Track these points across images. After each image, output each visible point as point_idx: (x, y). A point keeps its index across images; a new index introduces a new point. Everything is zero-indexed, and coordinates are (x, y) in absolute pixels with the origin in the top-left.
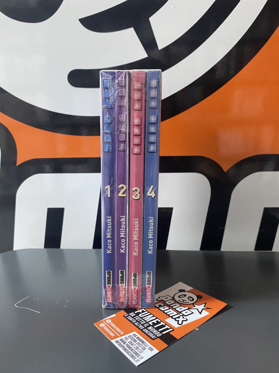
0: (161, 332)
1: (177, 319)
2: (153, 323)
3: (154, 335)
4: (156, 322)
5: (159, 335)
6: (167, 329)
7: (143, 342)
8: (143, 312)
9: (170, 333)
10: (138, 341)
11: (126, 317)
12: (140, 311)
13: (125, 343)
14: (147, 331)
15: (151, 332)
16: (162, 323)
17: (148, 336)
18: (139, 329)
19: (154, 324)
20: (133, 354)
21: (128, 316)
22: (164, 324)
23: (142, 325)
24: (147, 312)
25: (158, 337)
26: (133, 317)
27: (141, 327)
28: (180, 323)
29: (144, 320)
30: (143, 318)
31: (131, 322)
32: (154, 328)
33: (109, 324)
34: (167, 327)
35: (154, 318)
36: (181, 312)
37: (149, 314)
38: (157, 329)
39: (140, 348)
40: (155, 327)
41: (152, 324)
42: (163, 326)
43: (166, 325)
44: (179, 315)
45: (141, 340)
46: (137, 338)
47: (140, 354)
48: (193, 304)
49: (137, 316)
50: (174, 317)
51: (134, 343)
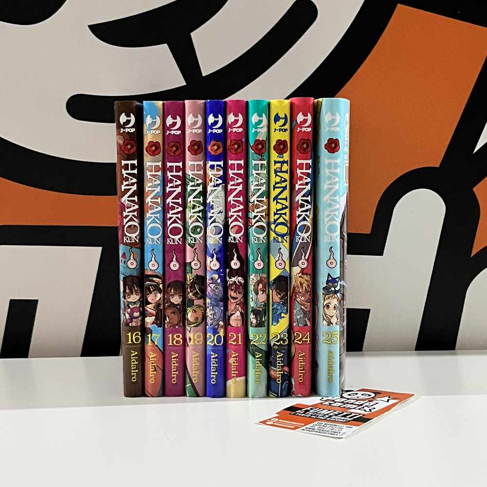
1: (362, 409)
6: (356, 416)
8: (312, 409)
14: (331, 419)
21: (296, 413)
25: (349, 421)
26: (302, 413)
27: (322, 418)
28: (368, 411)
30: (318, 413)
31: (305, 417)
32: (339, 416)
35: (332, 411)
36: (362, 405)
38: (342, 416)
41: (333, 415)
43: (351, 413)
44: (361, 407)
45: (331, 425)
46: (325, 424)
49: (309, 412)
50: (356, 408)
51: (324, 427)
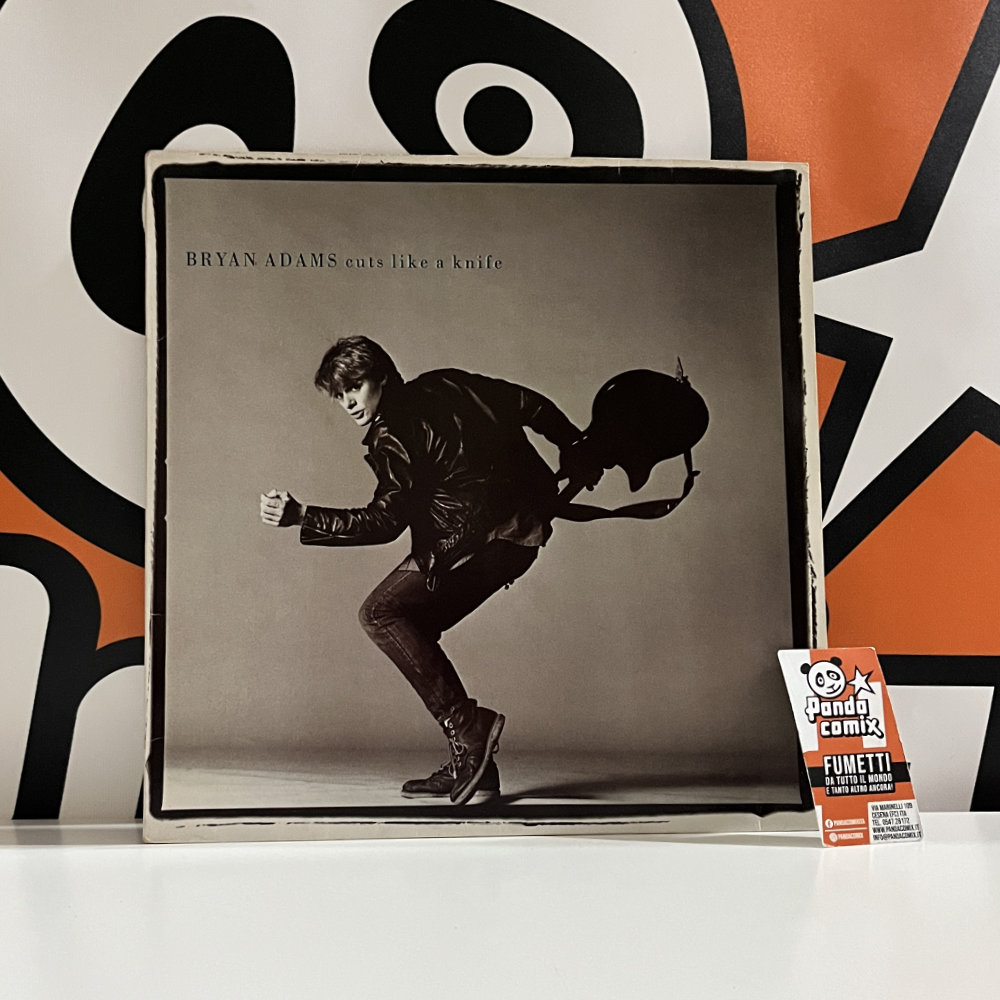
0: (885, 771)
1: (870, 731)
2: (863, 767)
3: (887, 783)
4: (863, 763)
5: (889, 777)
6: (884, 758)
7: (893, 806)
8: (830, 762)
9: (893, 761)
10: (888, 811)
11: (831, 794)
12: (827, 766)
13: (883, 830)
15: (880, 783)
16: (870, 756)
17: (885, 792)
18: (864, 793)
19: (866, 767)
20: (907, 832)
21: (830, 790)
22: (872, 755)
24: (834, 758)
25: (893, 782)
26: (836, 785)
27: (863, 789)
29: (848, 774)
30: (846, 772)
31: (845, 794)
32: (873, 773)
33: (833, 828)
34: (880, 756)
35: (852, 757)
39: (901, 817)
40: (871, 770)
41: (864, 771)
42: (875, 760)
43: (874, 754)
44: (863, 723)
45: (888, 807)
48: (847, 683)
49: (838, 778)
50: (864, 731)
51: (888, 819)
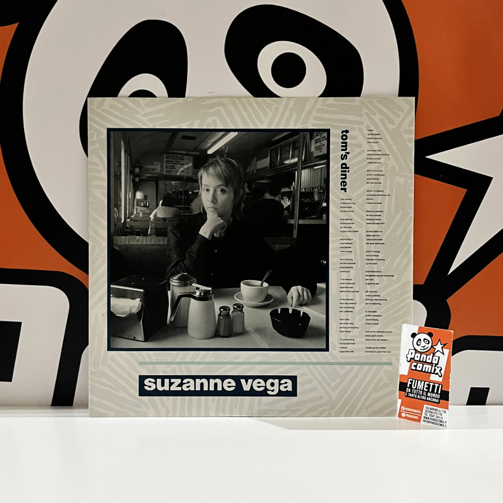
0: (437, 393)
1: (436, 372)
4: (427, 386)
5: (438, 396)
6: (438, 387)
7: (436, 410)
8: (411, 382)
9: (443, 389)
10: (433, 411)
11: (407, 396)
12: (409, 383)
13: (428, 418)
15: (433, 398)
16: (432, 384)
17: (434, 402)
18: (423, 400)
19: (428, 388)
20: (440, 423)
23: (422, 395)
24: (414, 380)
25: (439, 399)
26: (411, 393)
28: (440, 375)
29: (418, 390)
30: (418, 388)
31: (414, 398)
33: (405, 411)
34: (437, 385)
35: (423, 382)
37: (416, 381)
38: (433, 391)
40: (430, 391)
41: (427, 390)
42: (434, 386)
43: (434, 383)
44: (433, 367)
45: (434, 409)
47: (443, 420)
48: (432, 346)
49: (413, 390)
50: (433, 372)
51: (432, 414)
